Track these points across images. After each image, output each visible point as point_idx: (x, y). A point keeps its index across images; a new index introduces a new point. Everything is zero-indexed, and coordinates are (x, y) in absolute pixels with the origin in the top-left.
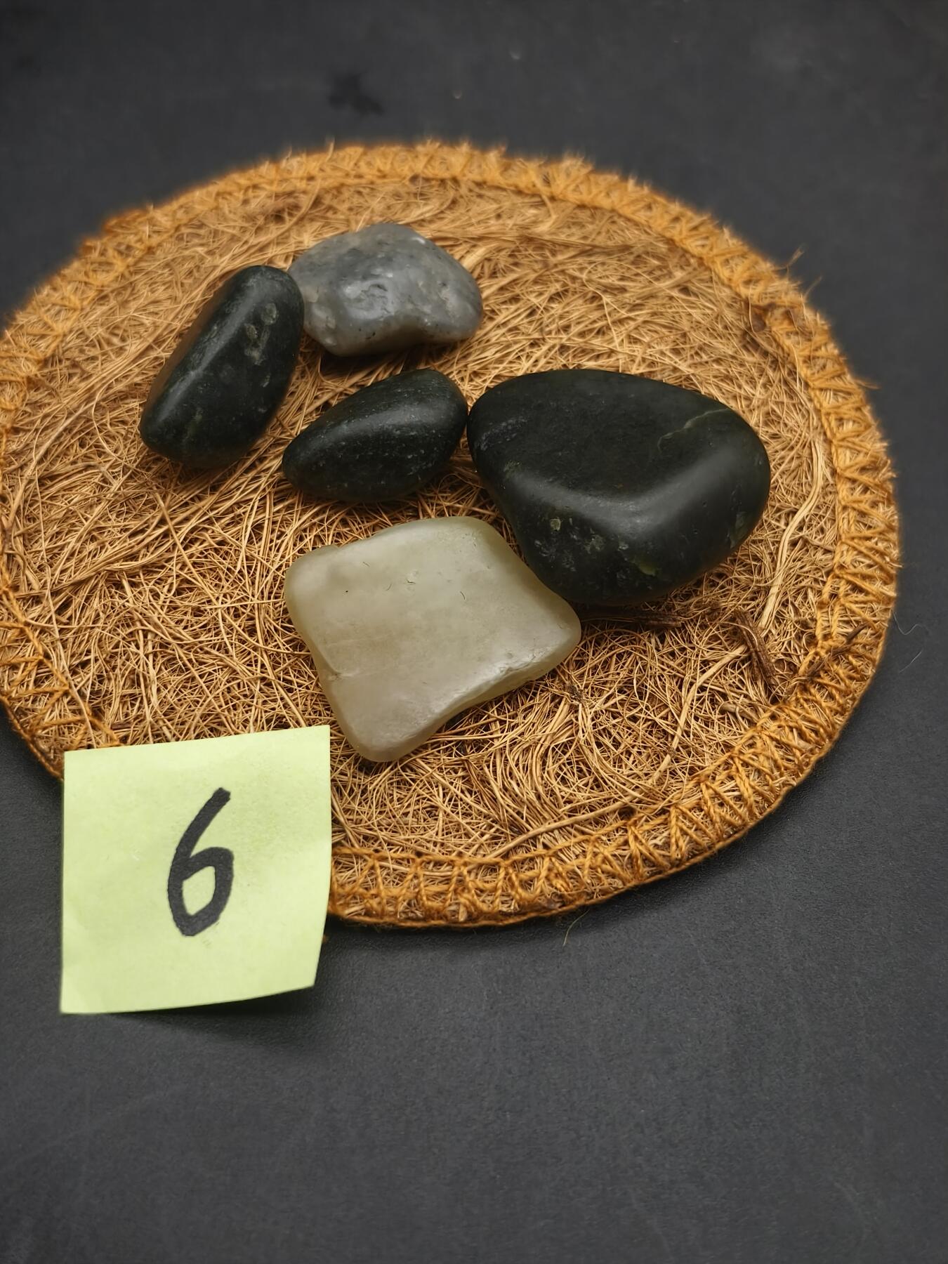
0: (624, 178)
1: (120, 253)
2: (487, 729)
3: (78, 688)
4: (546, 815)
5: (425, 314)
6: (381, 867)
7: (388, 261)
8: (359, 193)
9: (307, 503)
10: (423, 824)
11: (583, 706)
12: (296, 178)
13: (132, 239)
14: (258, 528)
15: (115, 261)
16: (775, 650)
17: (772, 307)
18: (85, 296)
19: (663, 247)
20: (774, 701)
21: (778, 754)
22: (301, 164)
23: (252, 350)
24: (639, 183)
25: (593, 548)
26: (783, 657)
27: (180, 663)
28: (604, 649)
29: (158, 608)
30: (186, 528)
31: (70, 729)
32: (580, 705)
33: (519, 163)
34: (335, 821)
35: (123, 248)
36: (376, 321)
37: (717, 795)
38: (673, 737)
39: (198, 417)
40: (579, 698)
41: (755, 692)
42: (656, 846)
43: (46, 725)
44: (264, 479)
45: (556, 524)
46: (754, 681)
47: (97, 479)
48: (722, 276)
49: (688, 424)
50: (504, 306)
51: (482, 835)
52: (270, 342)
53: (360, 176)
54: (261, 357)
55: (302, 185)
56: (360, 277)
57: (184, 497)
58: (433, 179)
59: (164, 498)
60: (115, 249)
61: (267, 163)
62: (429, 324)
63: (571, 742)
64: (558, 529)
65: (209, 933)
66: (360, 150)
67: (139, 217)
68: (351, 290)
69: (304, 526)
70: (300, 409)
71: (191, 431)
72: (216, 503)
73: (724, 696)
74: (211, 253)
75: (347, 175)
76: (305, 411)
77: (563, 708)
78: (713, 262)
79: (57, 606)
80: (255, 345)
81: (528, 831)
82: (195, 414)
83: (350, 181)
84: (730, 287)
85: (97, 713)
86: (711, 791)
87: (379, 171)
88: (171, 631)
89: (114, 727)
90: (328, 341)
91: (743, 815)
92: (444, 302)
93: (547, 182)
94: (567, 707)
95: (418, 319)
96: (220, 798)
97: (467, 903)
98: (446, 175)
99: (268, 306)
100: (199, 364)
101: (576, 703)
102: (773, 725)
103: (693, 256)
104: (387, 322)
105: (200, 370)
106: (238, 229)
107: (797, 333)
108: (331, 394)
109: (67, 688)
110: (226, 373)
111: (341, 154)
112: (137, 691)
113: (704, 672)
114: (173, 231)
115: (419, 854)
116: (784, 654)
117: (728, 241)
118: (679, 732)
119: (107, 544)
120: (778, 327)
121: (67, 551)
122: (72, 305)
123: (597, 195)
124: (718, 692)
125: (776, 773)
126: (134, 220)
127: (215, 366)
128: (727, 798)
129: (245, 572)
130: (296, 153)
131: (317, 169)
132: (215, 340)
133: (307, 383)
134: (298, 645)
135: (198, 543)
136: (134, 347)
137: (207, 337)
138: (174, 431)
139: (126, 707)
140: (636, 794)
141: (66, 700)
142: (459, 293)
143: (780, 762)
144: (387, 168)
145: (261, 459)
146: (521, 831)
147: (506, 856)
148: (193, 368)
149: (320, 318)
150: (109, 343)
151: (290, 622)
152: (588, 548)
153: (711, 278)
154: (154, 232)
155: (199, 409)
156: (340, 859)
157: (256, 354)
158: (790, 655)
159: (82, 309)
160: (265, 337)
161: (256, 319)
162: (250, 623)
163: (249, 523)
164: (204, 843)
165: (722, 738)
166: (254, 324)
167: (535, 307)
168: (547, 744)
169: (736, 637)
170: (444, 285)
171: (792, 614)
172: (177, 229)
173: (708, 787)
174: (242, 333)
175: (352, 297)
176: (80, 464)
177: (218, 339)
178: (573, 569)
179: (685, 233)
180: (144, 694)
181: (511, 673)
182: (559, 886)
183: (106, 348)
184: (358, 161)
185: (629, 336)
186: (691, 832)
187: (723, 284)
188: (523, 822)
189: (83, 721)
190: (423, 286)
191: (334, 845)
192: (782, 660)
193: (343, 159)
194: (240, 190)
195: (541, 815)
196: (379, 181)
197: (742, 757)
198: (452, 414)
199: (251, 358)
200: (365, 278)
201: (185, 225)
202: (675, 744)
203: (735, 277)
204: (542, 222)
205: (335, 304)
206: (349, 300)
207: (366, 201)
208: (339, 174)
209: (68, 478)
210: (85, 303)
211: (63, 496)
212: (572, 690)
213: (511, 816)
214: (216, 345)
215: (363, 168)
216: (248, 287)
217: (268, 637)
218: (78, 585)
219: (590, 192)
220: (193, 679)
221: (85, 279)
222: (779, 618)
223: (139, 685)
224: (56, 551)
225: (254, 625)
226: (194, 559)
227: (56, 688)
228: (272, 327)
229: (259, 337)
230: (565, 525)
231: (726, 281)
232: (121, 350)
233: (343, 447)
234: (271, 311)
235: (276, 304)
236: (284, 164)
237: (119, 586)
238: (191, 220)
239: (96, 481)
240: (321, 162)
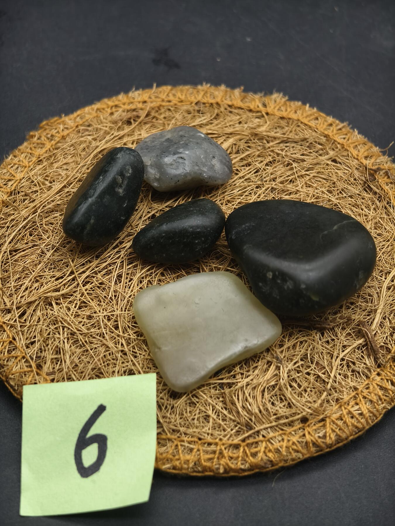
0: (304, 103)
1: (48, 138)
2: (234, 376)
3: (29, 355)
4: (264, 421)
5: (205, 172)
6: (181, 445)
7: (186, 146)
8: (169, 110)
9: (145, 263)
10: (202, 424)
11: (283, 366)
12: (137, 102)
13: (54, 132)
14: (120, 276)
15: (45, 142)
16: (380, 341)
17: (379, 169)
18: (30, 160)
19: (324, 140)
20: (379, 366)
21: (381, 393)
22: (139, 95)
23: (119, 188)
24: (311, 106)
25: (288, 287)
26: (384, 345)
27: (81, 343)
28: (293, 339)
29: (70, 315)
30: (84, 276)
31: (25, 375)
32: (281, 366)
33: (250, 95)
34: (158, 422)
35: (49, 136)
36: (179, 175)
37: (350, 412)
38: (328, 383)
39: (92, 221)
40: (281, 362)
41: (369, 362)
42: (319, 437)
43: (13, 373)
44: (123, 252)
45: (270, 275)
46: (369, 356)
47: (39, 251)
48: (354, 154)
49: (335, 227)
50: (243, 168)
51: (232, 430)
52: (127, 185)
53: (169, 101)
54: (123, 192)
55: (140, 105)
56: (172, 153)
57: (83, 260)
58: (206, 103)
59: (73, 261)
60: (45, 136)
61: (122, 94)
62: (206, 176)
63: (277, 384)
64: (271, 277)
65: (95, 477)
66: (169, 87)
67: (57, 120)
68: (168, 160)
69: (142, 276)
70: (140, 218)
71: (88, 228)
72: (98, 264)
73: (354, 363)
74: (95, 139)
75: (163, 101)
76: (143, 219)
77: (273, 367)
78: (349, 147)
79: (19, 314)
80: (121, 186)
81: (255, 428)
82: (90, 220)
83: (164, 104)
84: (357, 159)
85: (39, 367)
86: (347, 410)
87: (179, 98)
88: (77, 327)
89: (48, 374)
90: (155, 184)
91: (363, 423)
92: (213, 166)
93: (265, 105)
94: (274, 367)
95: (201, 174)
96: (101, 409)
97: (224, 464)
98: (213, 101)
99: (127, 167)
100: (93, 195)
101: (279, 365)
102: (378, 378)
103: (339, 143)
104: (185, 175)
105: (94, 198)
106: (108, 127)
107: (391, 183)
108: (156, 211)
109: (24, 355)
110: (107, 199)
111: (160, 89)
112: (59, 356)
113: (343, 351)
114: (74, 128)
115: (200, 439)
116: (384, 343)
117: (357, 136)
118: (331, 381)
119: (44, 283)
120: (382, 180)
121: (23, 288)
122: (24, 164)
123: (290, 112)
124: (351, 361)
125: (380, 402)
126: (55, 121)
127: (101, 196)
128: (355, 414)
129: (113, 298)
130: (137, 89)
131: (148, 97)
132: (101, 183)
133: (144, 205)
134: (139, 334)
135: (89, 284)
136: (57, 186)
137: (97, 182)
138: (80, 228)
139: (53, 364)
140: (309, 411)
141: (23, 361)
142: (221, 161)
143: (382, 397)
144: (183, 98)
145: (121, 243)
146: (251, 428)
147: (243, 440)
148: (90, 197)
149: (152, 173)
150: (44, 184)
151: (135, 323)
152: (286, 287)
153: (348, 154)
154: (65, 128)
155: (93, 217)
156: (161, 441)
157: (121, 191)
158: (387, 344)
159: (29, 167)
160: (126, 182)
161: (121, 173)
162: (116, 323)
163: (115, 274)
164: (92, 432)
165: (352, 384)
166: (120, 176)
167: (258, 168)
168: (264, 385)
169: (360, 334)
170: (214, 157)
171: (388, 323)
172: (77, 127)
173: (345, 408)
174: (114, 181)
175: (168, 163)
176: (30, 245)
177: (102, 183)
178: (278, 297)
179: (335, 132)
180: (63, 358)
181: (247, 349)
182: (270, 456)
183: (42, 186)
184: (168, 93)
185: (306, 183)
186: (337, 430)
187: (354, 158)
188: (253, 424)
189: (32, 371)
190: (203, 158)
191: (158, 434)
192: (383, 346)
193: (160, 92)
194: (108, 108)
195: (261, 420)
196: (179, 104)
197: (362, 394)
198: (218, 221)
199: (118, 193)
200: (174, 154)
201: (81, 125)
202: (329, 386)
203: (360, 154)
204: (262, 125)
205: (159, 166)
206: (166, 164)
207: (173, 114)
208: (160, 100)
209: (24, 251)
210: (30, 163)
211: (21, 260)
212: (277, 358)
213: (246, 421)
214: (102, 186)
215: (171, 98)
216: (117, 158)
217: (125, 330)
218: (30, 304)
219: (286, 110)
220: (87, 351)
221: (30, 151)
222: (381, 325)
223: (60, 353)
224: (18, 287)
225: (118, 324)
226: (87, 291)
227: (19, 354)
228: (129, 178)
229: (122, 182)
230: (274, 276)
231: (356, 157)
232: (50, 187)
233: (164, 236)
234: (129, 170)
235: (131, 166)
236: (131, 94)
237: (51, 305)
238: (84, 122)
239: (38, 252)
240: (149, 94)
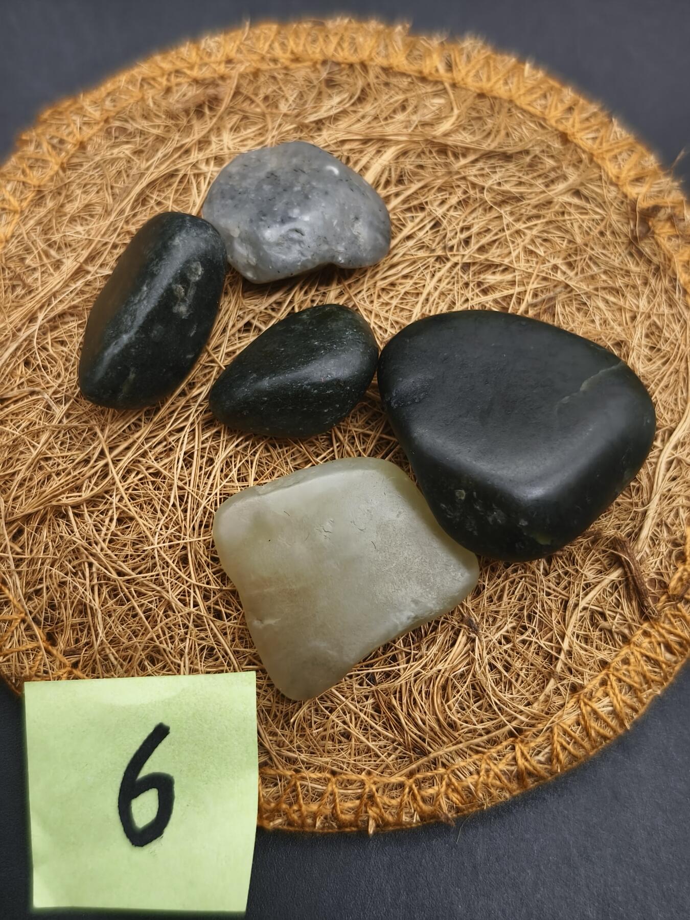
0: (521, 61)
1: (54, 147)
2: (394, 659)
3: (33, 615)
4: (445, 739)
5: (339, 253)
6: (301, 785)
7: (304, 200)
8: (274, 78)
9: (233, 432)
10: (337, 747)
11: (479, 639)
12: (214, 63)
13: (64, 133)
14: (189, 455)
15: (49, 158)
16: (649, 568)
17: (656, 209)
18: (22, 197)
19: (557, 145)
20: (647, 619)
21: (647, 668)
22: (219, 45)
23: (179, 305)
24: (536, 66)
25: (495, 520)
26: (656, 576)
27: (122, 594)
29: (101, 540)
30: (125, 461)
31: (28, 655)
32: (477, 638)
33: (422, 42)
34: (261, 745)
35: (55, 141)
36: (293, 265)
37: (595, 712)
38: (557, 659)
39: (132, 376)
40: (476, 631)
41: (628, 610)
42: (540, 762)
43: (7, 652)
44: (193, 409)
45: (462, 495)
46: (630, 600)
47: (40, 406)
48: (610, 174)
49: (584, 386)
50: (409, 215)
51: (389, 755)
52: (196, 297)
53: (275, 60)
54: (188, 311)
55: (221, 70)
56: (279, 220)
57: (119, 426)
58: (343, 63)
59: (102, 430)
60: (49, 143)
61: (188, 43)
62: (343, 261)
63: (468, 671)
64: (463, 498)
65: (154, 846)
66: (274, 27)
67: (70, 106)
68: (271, 234)
69: (230, 455)
70: (224, 330)
71: (125, 389)
72: (151, 432)
73: (603, 615)
74: (138, 152)
75: (263, 58)
76: (228, 333)
77: (462, 639)
78: (603, 159)
79: (12, 534)
80: (183, 301)
81: (430, 752)
82: (128, 374)
83: (264, 67)
84: (616, 185)
85: (51, 639)
86: (589, 708)
87: (292, 53)
88: (113, 565)
89: (66, 654)
90: (249, 275)
91: (614, 727)
92: (356, 237)
93: (450, 67)
94: (464, 639)
95: (333, 257)
96: (160, 733)
97: (375, 815)
98: (354, 59)
99: (194, 265)
100: (131, 327)
101: (473, 635)
102: (645, 642)
103: (584, 151)
104: (304, 264)
105: (132, 333)
106: (162, 128)
107: (677, 237)
108: (251, 315)
109: (23, 615)
110: (157, 331)
111: (257, 32)
112: (85, 620)
113: (586, 594)
114: (102, 124)
115: (334, 773)
116: (657, 574)
117: (618, 132)
118: (562, 656)
119: (54, 475)
120: (663, 230)
121: (18, 478)
122: (11, 208)
123: (496, 82)
124: (597, 611)
125: (645, 686)
126: (66, 109)
127: (146, 327)
128: (601, 713)
129: (178, 504)
131: (235, 50)
132: (145, 302)
133: (230, 302)
135: (133, 475)
136: (70, 265)
137: (138, 298)
138: (110, 391)
139: (75, 632)
140: (523, 718)
141: (23, 627)
142: (371, 225)
143: (648, 674)
144: (299, 50)
145: (192, 386)
146: (424, 753)
147: (410, 775)
148: (126, 332)
149: (242, 253)
150: (48, 255)
152: (490, 519)
153: (601, 176)
154: (85, 123)
155: (132, 369)
156: (265, 780)
157: (182, 309)
158: (661, 574)
159: (22, 212)
160: (191, 292)
161: (182, 278)
162: (183, 552)
163: (179, 454)
164: (148, 769)
165: (601, 655)
166: (181, 283)
167: (437, 219)
168: (446, 674)
169: (616, 562)
170: (357, 219)
171: (666, 534)
172: (107, 121)
173: (586, 704)
174: (169, 291)
175: (272, 240)
176: (26, 389)
177: (148, 302)
178: (475, 533)
179: (578, 126)
180: (91, 624)
182: (454, 799)
183: (45, 260)
184: (273, 42)
185: (525, 248)
186: (570, 747)
187: (612, 183)
188: (426, 745)
189: (39, 647)
190: (337, 224)
191: (261, 766)
192: (654, 579)
193: (259, 38)
194: (163, 75)
195: (440, 739)
196: (293, 66)
197: (615, 673)
199: (178, 314)
200: (283, 222)
201: (114, 117)
202: (560, 665)
203: (623, 176)
204: (446, 117)
205: (254, 242)
206: (269, 244)
207: (280, 88)
208: (255, 57)
209: (16, 402)
210: (25, 204)
211: (12, 420)
212: (470, 624)
213: (414, 739)
214: (145, 305)
215: (278, 52)
217: (199, 567)
218: (28, 518)
219: (489, 79)
220: (134, 608)
221: (22, 178)
222: (654, 540)
223: (86, 613)
224: (7, 478)
225: (186, 555)
226: (130, 491)
227: (15, 616)
228: (197, 284)
229: (186, 294)
230: (469, 497)
231: (614, 179)
233: (266, 402)
234: (196, 269)
235: (201, 262)
236: (203, 44)
237: (65, 516)
238: (118, 113)
239: (41, 408)
240: (238, 42)
